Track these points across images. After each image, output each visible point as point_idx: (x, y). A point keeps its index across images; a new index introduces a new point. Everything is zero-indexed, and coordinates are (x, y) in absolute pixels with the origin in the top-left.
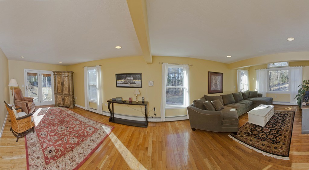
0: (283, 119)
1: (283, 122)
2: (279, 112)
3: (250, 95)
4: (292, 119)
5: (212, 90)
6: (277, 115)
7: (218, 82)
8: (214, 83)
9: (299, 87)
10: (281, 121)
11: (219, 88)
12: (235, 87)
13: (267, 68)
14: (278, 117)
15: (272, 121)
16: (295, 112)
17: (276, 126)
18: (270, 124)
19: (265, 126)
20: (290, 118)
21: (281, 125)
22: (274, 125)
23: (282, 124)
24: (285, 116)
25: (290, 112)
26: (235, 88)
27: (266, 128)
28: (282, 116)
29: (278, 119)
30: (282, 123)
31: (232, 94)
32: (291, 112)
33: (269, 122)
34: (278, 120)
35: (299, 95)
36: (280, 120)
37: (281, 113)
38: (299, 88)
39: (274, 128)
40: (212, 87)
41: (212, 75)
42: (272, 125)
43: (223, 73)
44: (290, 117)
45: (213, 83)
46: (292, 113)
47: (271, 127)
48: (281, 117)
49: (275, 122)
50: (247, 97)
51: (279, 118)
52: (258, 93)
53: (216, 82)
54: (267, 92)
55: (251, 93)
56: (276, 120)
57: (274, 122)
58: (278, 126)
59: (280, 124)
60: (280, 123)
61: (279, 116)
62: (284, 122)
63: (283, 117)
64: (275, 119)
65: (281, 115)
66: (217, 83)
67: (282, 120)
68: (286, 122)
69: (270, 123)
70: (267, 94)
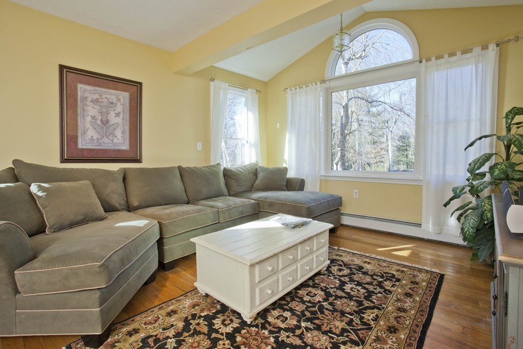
0: (367, 298)
1: (359, 312)
2: (358, 261)
3: (257, 182)
4: (420, 311)
5: (80, 146)
6: (346, 272)
7: (118, 115)
8: (93, 117)
9: (471, 145)
10: (352, 306)
11: (120, 141)
12: (199, 144)
13: (323, 81)
14: (343, 284)
15: (306, 298)
16: (442, 277)
17: (318, 328)
18: (291, 310)
19: (263, 314)
20: (408, 303)
21: (344, 331)
22: (308, 320)
23: (350, 323)
24: (380, 285)
25: (414, 269)
26: (199, 148)
27: (264, 327)
28: (368, 279)
29: (340, 293)
30: (356, 320)
31: (179, 167)
32: (420, 270)
33: (292, 295)
34: (337, 297)
35: (474, 191)
36: (350, 297)
37: (367, 267)
38: (474, 154)
39: (301, 337)
40: (84, 133)
41: (81, 83)
42: (301, 317)
43: (140, 84)
44: (408, 295)
45: (89, 119)
46: (422, 276)
47: (286, 330)
48: (359, 284)
49: (321, 309)
50: (244, 189)
51: (348, 288)
52: (291, 174)
53: (104, 113)
54: (323, 173)
55: (261, 175)
56: (328, 295)
57: (314, 305)
58: (325, 333)
59: (340, 325)
60: (343, 313)
61: (352, 280)
62: (369, 316)
63: (371, 288)
64: (325, 290)
65: (365, 273)
66: (108, 121)
67: (360, 303)
68: (376, 319)
69: (293, 305)
70: (324, 181)
